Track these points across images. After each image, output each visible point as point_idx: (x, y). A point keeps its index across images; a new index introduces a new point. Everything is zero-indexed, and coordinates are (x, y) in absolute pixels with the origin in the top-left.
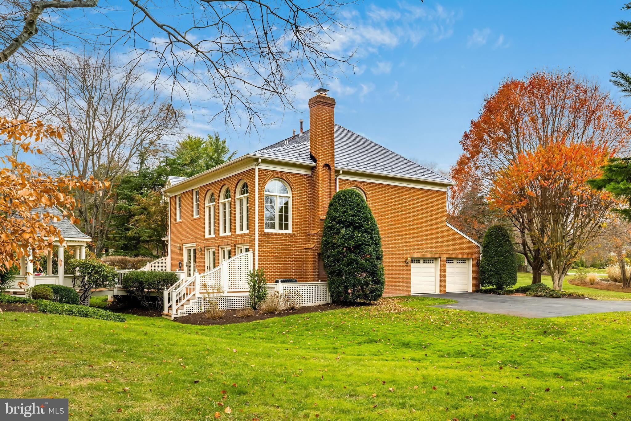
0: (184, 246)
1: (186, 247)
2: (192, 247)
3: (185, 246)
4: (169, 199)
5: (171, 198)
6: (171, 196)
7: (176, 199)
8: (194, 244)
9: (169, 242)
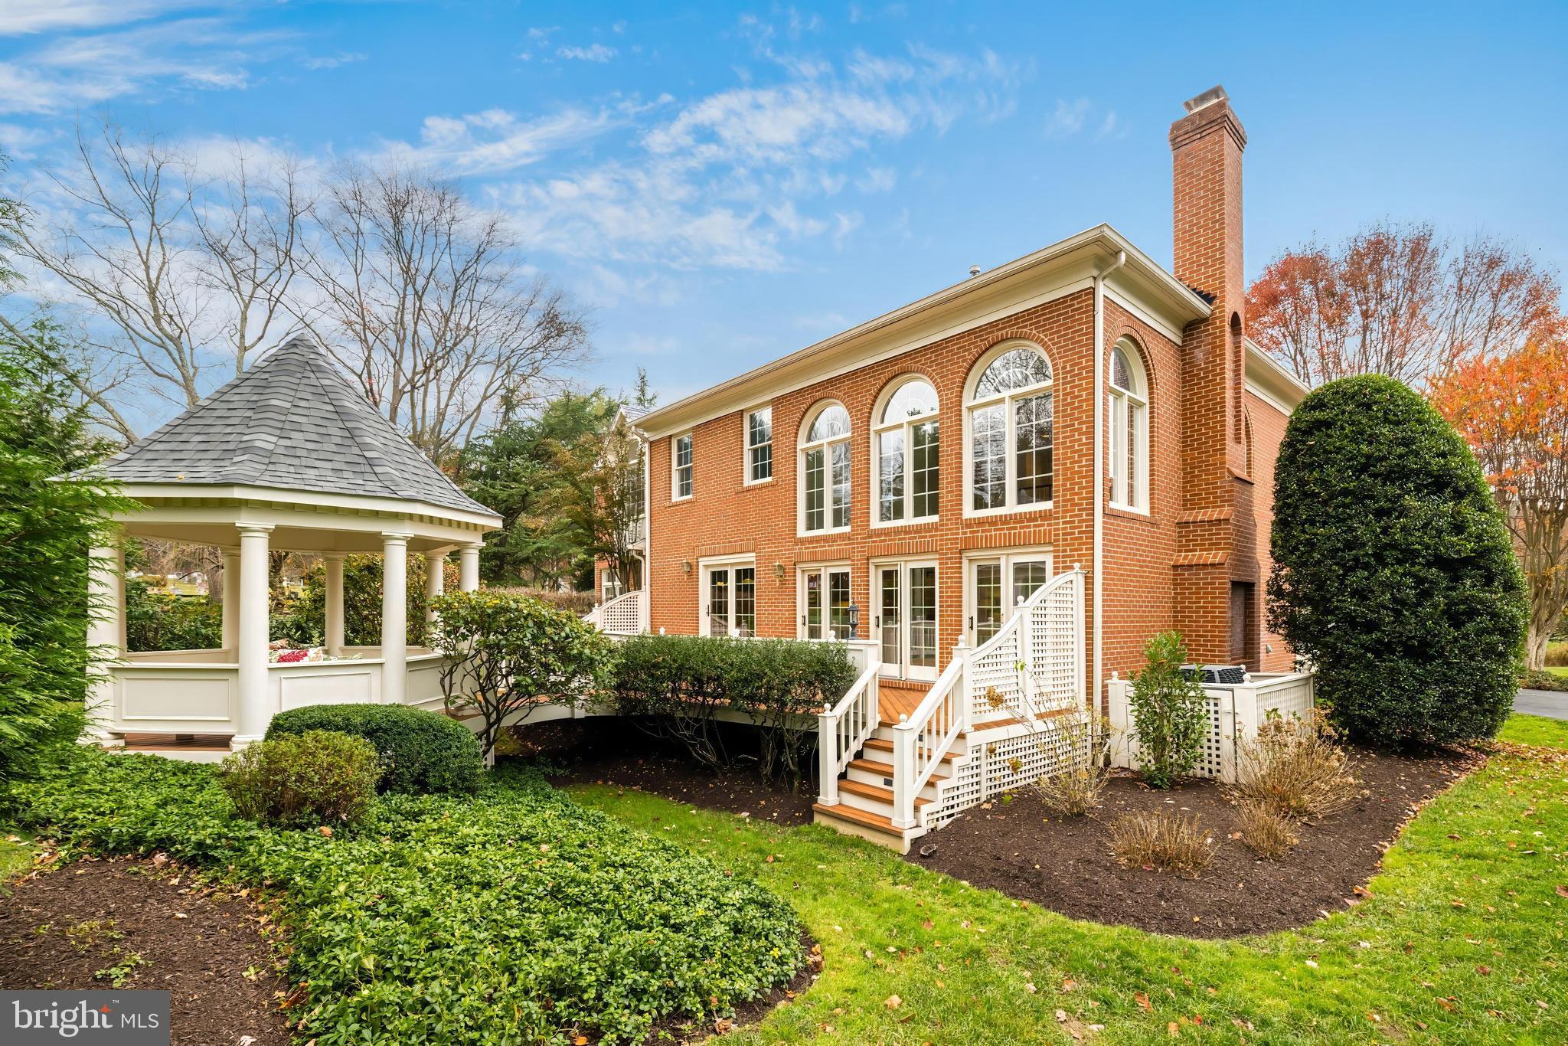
0: (701, 564)
1: (707, 567)
2: (732, 564)
3: (703, 562)
4: (647, 445)
5: (651, 443)
6: (651, 439)
7: (670, 444)
8: (750, 557)
9: (647, 553)
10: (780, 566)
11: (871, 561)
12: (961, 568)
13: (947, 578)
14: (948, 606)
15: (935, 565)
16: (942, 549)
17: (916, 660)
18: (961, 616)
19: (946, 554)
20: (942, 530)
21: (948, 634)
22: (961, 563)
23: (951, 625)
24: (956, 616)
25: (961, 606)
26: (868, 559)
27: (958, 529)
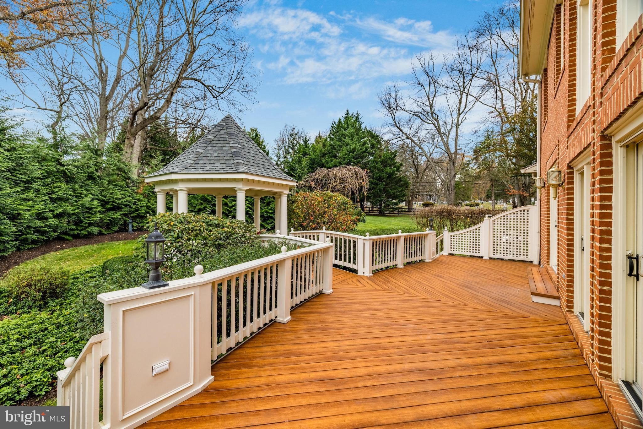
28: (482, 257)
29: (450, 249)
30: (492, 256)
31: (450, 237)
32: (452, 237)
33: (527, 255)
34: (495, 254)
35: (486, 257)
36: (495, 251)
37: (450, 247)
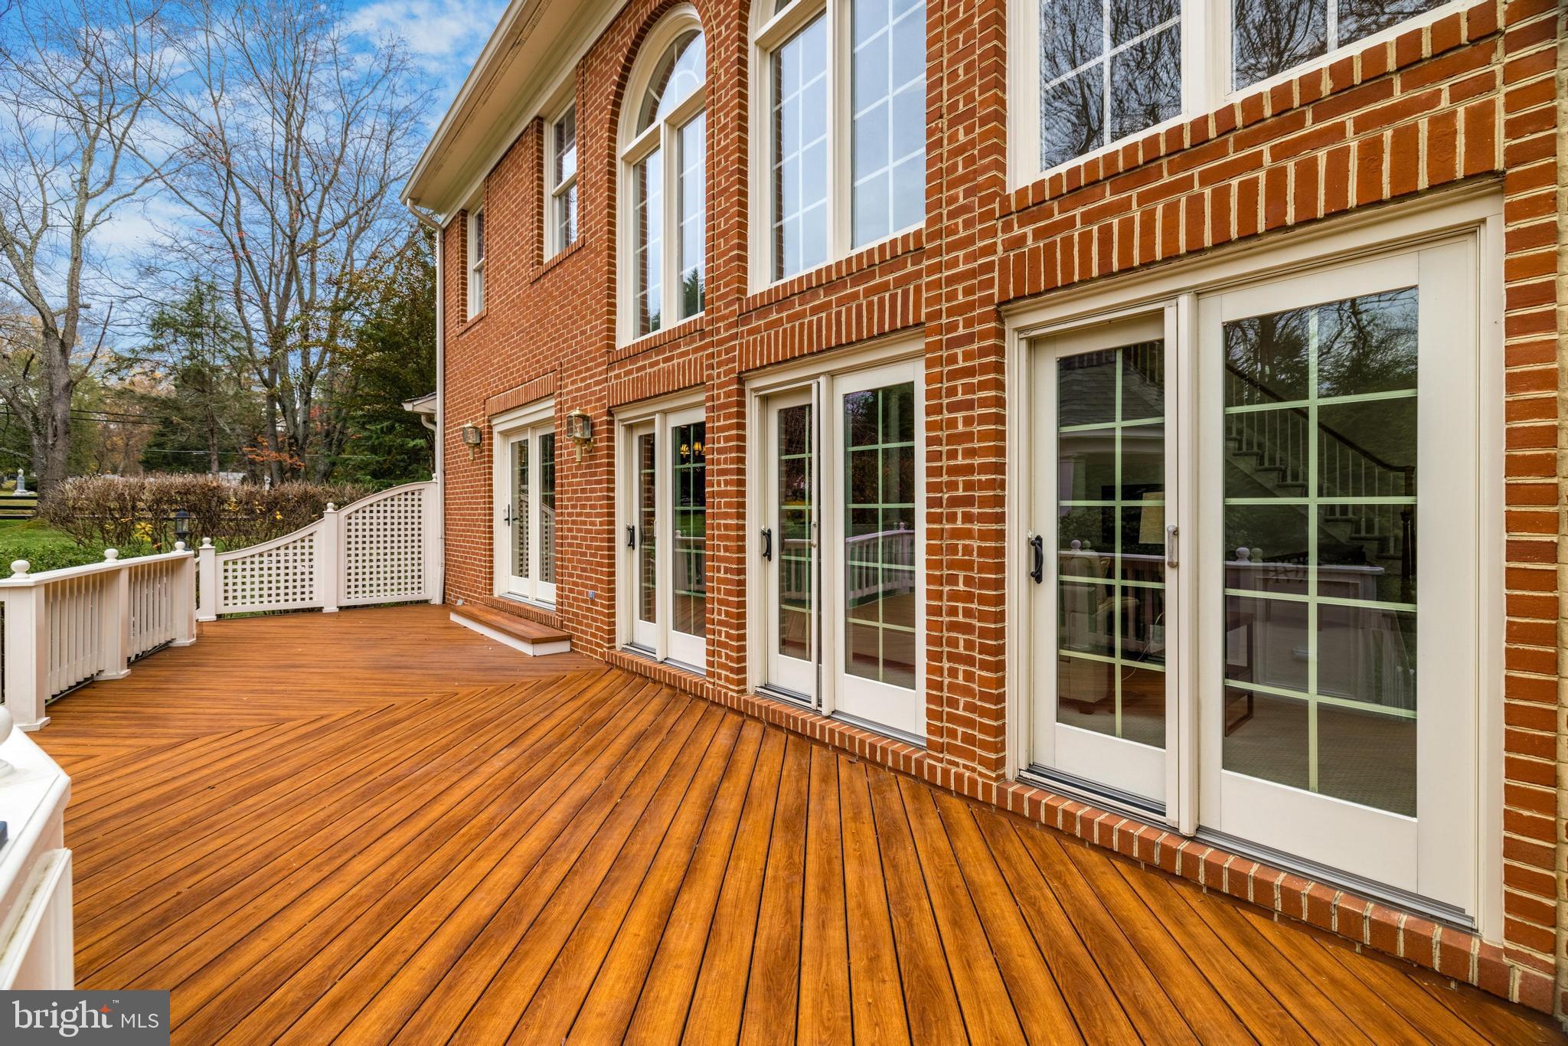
0: (496, 430)
1: (506, 434)
2: (534, 426)
3: (501, 424)
8: (546, 410)
9: (439, 418)
10: (584, 418)
11: (748, 387)
12: (999, 368)
13: (953, 407)
14: (954, 502)
15: (915, 373)
16: (936, 315)
17: (861, 660)
18: (1000, 535)
19: (953, 327)
20: (938, 251)
21: (954, 596)
22: (1000, 351)
23: (967, 566)
24: (983, 535)
25: (1000, 501)
26: (741, 381)
27: (992, 232)
28: (320, 609)
29: (222, 601)
30: (345, 602)
31: (221, 567)
32: (230, 567)
33: (419, 588)
34: (352, 595)
35: (331, 608)
36: (352, 590)
37: (222, 595)
